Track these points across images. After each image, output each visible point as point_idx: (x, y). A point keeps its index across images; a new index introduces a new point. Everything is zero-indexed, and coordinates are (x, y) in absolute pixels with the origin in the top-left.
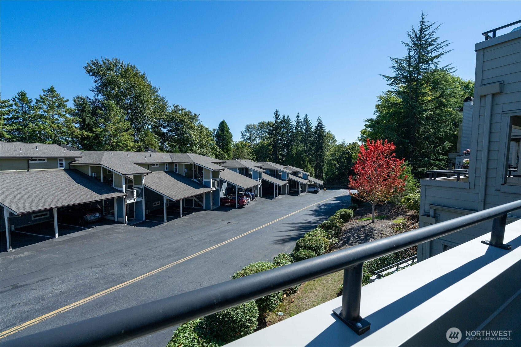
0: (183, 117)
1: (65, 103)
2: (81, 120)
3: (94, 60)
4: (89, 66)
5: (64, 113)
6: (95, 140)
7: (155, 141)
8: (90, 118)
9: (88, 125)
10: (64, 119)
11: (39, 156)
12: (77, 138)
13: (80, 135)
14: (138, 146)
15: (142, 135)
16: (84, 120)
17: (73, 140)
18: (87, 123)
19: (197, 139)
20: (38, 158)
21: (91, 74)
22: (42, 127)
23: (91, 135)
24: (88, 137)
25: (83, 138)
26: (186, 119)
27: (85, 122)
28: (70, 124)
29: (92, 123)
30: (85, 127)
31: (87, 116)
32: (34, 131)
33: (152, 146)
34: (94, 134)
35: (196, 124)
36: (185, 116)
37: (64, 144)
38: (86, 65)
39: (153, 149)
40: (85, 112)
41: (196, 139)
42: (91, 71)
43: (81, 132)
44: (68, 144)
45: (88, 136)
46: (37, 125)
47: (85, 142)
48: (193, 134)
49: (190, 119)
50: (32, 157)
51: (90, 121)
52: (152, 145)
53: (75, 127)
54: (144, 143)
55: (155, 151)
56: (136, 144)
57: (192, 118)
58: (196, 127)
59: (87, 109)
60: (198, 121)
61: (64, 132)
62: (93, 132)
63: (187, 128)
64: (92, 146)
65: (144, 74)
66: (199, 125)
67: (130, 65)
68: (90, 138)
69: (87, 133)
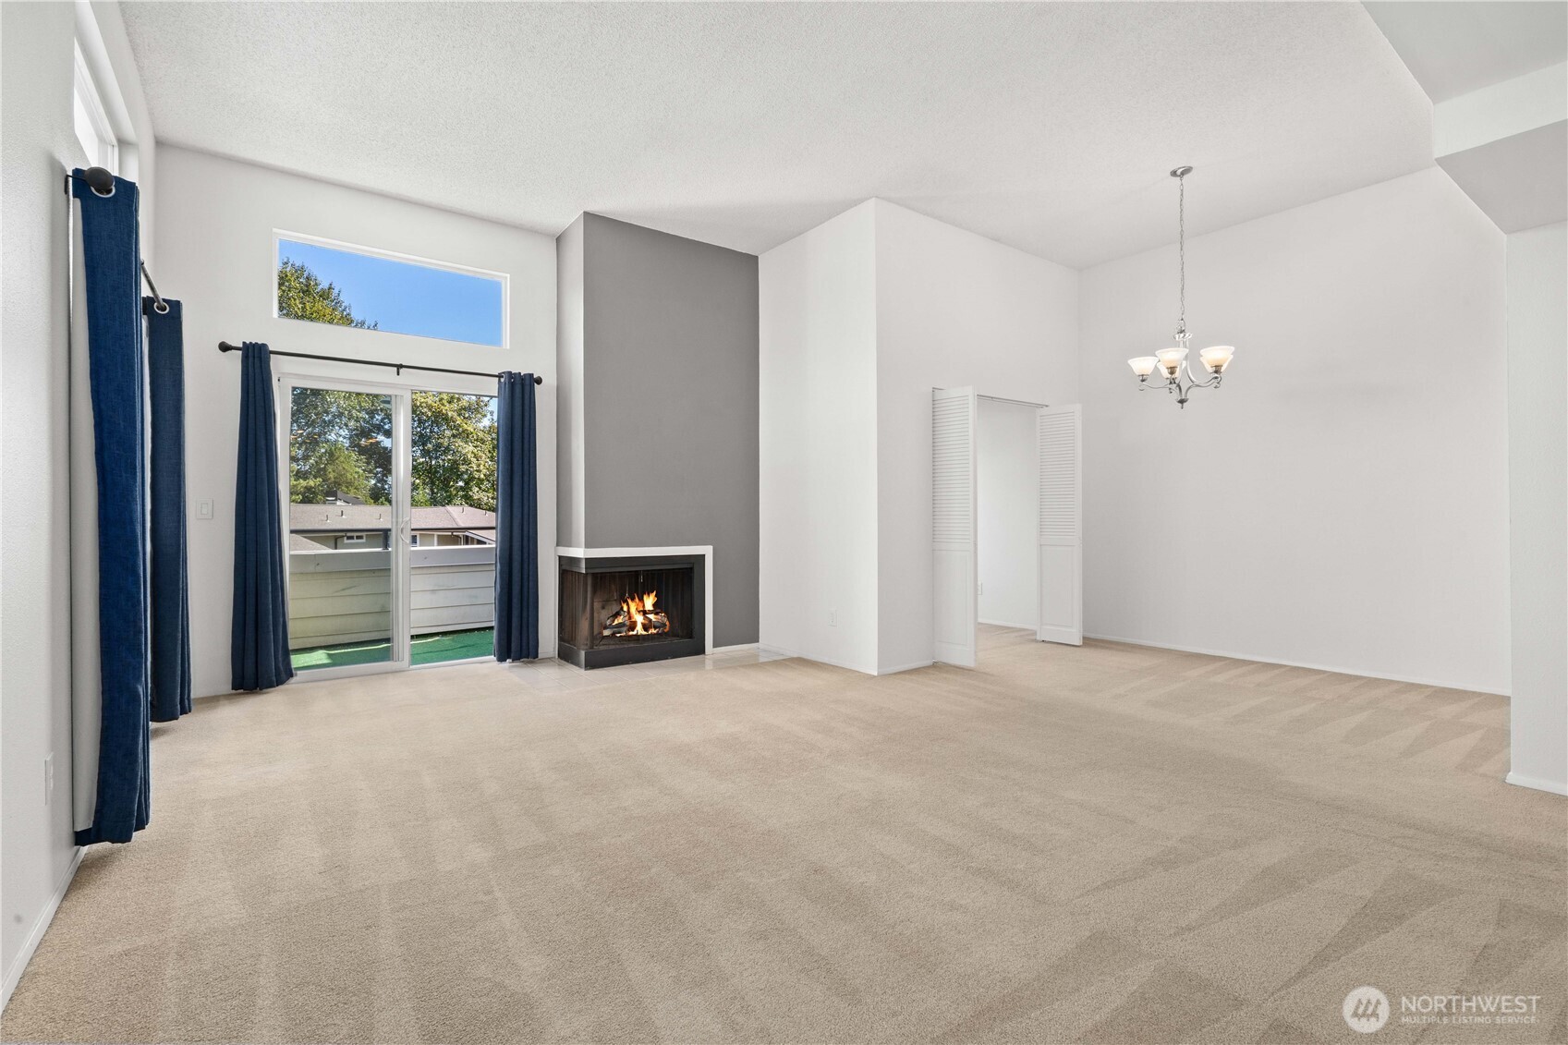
0: (443, 405)
7: (357, 473)
14: (306, 487)
15: (320, 458)
19: (482, 467)
26: (449, 410)
33: (347, 487)
35: (481, 426)
36: (450, 402)
39: (352, 494)
41: (479, 466)
48: (472, 452)
49: (463, 412)
52: (349, 484)
54: (324, 481)
55: (356, 501)
56: (301, 481)
57: (468, 409)
58: (481, 434)
60: (489, 416)
63: (454, 436)
65: (330, 288)
66: (490, 427)
67: (290, 264)
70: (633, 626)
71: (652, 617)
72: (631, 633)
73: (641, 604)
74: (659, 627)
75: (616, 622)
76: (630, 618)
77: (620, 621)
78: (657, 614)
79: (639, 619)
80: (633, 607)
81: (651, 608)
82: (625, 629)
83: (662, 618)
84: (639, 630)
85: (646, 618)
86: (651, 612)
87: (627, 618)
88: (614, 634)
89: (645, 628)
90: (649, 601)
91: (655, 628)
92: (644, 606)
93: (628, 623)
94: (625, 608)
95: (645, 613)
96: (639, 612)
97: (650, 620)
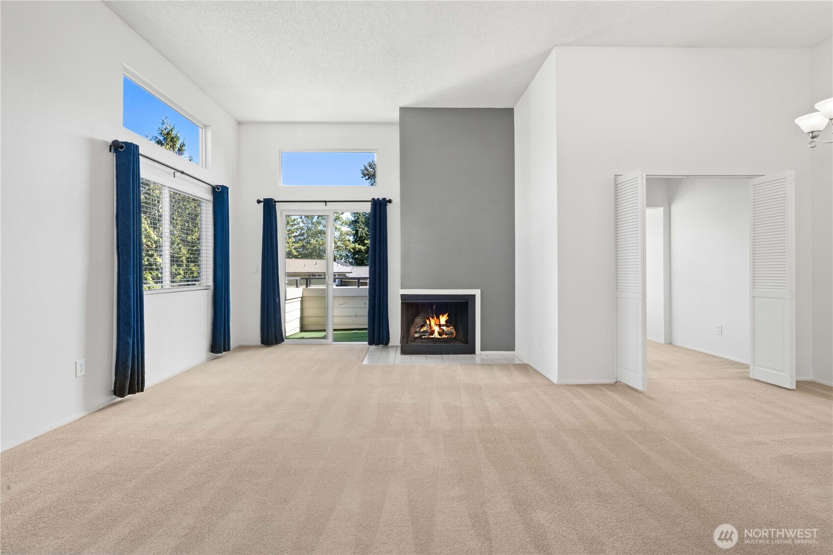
1: (341, 216)
2: (354, 232)
3: (371, 162)
4: (366, 169)
5: (340, 226)
6: (366, 254)
8: (363, 229)
9: (361, 237)
10: (339, 233)
11: (318, 271)
12: (350, 251)
13: (353, 249)
16: (357, 231)
17: (347, 255)
18: (359, 235)
20: (317, 274)
21: (367, 177)
22: (321, 243)
23: (363, 248)
24: (360, 251)
25: (356, 252)
27: (358, 235)
28: (344, 238)
29: (364, 234)
30: (358, 239)
31: (360, 228)
32: (315, 247)
34: (366, 247)
37: (338, 259)
38: (363, 168)
40: (358, 222)
42: (367, 175)
43: (353, 245)
44: (341, 259)
45: (360, 249)
46: (317, 241)
47: (357, 256)
50: (313, 273)
51: (362, 233)
53: (349, 240)
59: (360, 220)
61: (339, 246)
62: (364, 245)
64: (363, 260)
68: (362, 252)
69: (359, 246)
70: (432, 333)
71: (444, 328)
72: (431, 336)
73: (438, 321)
74: (449, 334)
75: (422, 330)
76: (431, 328)
77: (425, 329)
78: (447, 327)
79: (436, 329)
80: (433, 322)
81: (444, 323)
82: (427, 334)
83: (451, 329)
84: (436, 335)
85: (440, 329)
86: (444, 325)
87: (429, 328)
88: (421, 336)
89: (440, 334)
90: (443, 319)
91: (446, 335)
92: (440, 322)
93: (429, 331)
94: (428, 323)
95: (440, 326)
96: (436, 325)
97: (443, 330)
